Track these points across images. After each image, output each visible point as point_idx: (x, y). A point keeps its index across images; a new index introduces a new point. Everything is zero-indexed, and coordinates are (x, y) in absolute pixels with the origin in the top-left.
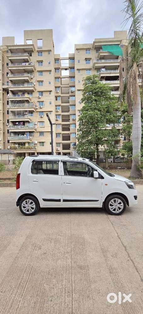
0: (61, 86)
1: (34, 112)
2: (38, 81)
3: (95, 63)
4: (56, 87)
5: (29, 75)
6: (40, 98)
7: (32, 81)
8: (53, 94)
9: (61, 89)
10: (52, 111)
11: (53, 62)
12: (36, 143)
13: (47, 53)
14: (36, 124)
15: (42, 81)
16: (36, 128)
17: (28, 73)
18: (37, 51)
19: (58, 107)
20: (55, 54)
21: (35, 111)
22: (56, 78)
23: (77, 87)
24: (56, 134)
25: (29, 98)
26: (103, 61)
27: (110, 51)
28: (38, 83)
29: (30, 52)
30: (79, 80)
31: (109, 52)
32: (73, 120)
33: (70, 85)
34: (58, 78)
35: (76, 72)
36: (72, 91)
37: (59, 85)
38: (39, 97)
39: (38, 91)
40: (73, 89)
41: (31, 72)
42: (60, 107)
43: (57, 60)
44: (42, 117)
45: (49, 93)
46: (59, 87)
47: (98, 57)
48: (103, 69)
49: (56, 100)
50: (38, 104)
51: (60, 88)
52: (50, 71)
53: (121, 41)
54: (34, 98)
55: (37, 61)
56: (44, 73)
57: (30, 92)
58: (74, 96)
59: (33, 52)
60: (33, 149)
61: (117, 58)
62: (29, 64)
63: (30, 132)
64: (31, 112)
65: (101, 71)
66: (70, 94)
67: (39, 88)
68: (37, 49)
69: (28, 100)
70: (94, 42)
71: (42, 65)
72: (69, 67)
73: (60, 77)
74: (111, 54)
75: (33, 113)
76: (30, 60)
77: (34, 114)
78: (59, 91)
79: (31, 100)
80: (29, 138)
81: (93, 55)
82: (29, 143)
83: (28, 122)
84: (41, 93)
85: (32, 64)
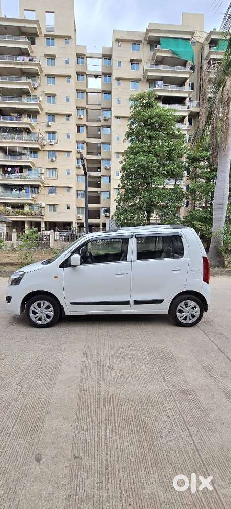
0: (88, 107)
1: (39, 150)
2: (46, 94)
3: (147, 70)
4: (78, 108)
5: (30, 81)
6: (49, 126)
7: (36, 93)
8: (73, 121)
9: (87, 111)
10: (71, 151)
11: (73, 60)
12: (43, 205)
13: (63, 41)
14: (43, 172)
15: (54, 96)
16: (43, 178)
17: (29, 77)
18: (46, 35)
19: (80, 145)
20: (77, 45)
21: (41, 149)
22: (78, 91)
23: (115, 112)
24: (77, 191)
25: (30, 124)
26: (161, 67)
27: (173, 50)
28: (46, 98)
29: (32, 36)
30: (118, 99)
31: (173, 53)
32: (106, 169)
33: (102, 106)
34: (83, 91)
35: (114, 83)
36: (105, 117)
37: (83, 105)
38: (48, 123)
39: (46, 114)
40: (107, 114)
41: (33, 75)
42: (85, 145)
43: (80, 57)
44: (53, 161)
45: (65, 117)
46: (83, 109)
47: (153, 59)
48: (161, 83)
49: (78, 131)
50: (46, 137)
51: (85, 111)
52: (69, 77)
53: (192, 33)
54: (39, 125)
55: (46, 55)
56: (57, 80)
57: (33, 114)
58: (109, 127)
59: (37, 36)
60: (37, 215)
61: (184, 64)
62: (30, 60)
63: (32, 186)
64: (35, 151)
65: (157, 86)
66: (103, 123)
67: (48, 107)
68: (44, 32)
69: (28, 128)
70: (148, 30)
71: (53, 64)
72: (103, 74)
73: (85, 90)
74: (175, 56)
75: (38, 152)
76: (32, 52)
77: (40, 154)
78: (83, 115)
79: (33, 128)
80: (31, 196)
81: (145, 53)
82: (30, 204)
83: (29, 168)
84: (52, 116)
85: (36, 61)
